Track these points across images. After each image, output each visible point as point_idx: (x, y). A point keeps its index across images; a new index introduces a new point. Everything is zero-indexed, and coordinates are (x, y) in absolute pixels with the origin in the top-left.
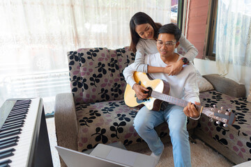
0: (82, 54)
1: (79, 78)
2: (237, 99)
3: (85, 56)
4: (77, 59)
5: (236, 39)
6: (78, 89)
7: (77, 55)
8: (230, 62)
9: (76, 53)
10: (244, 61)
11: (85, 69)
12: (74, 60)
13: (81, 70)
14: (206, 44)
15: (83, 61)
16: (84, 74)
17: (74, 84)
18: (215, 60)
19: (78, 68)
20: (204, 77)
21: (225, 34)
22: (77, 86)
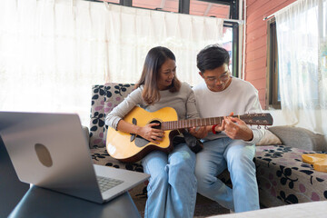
0: (109, 88)
1: (101, 115)
3: (112, 90)
4: (102, 93)
5: (304, 76)
6: (99, 128)
7: (103, 89)
8: (299, 108)
9: (102, 86)
11: (110, 105)
12: (98, 94)
13: (106, 106)
14: (267, 90)
15: (109, 95)
16: (108, 110)
17: (94, 122)
18: (280, 108)
19: (102, 103)
22: (97, 125)
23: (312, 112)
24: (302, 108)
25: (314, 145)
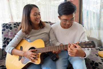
0: (11, 25)
1: (8, 39)
2: (99, 48)
3: (12, 26)
4: (7, 27)
5: (94, 17)
7: (8, 25)
8: (91, 29)
9: (7, 24)
10: (99, 28)
11: (12, 33)
12: (5, 28)
13: (9, 34)
15: (11, 28)
16: (11, 36)
17: (4, 43)
19: (8, 33)
21: (88, 15)
22: (6, 44)
23: (97, 31)
24: (92, 29)
25: (98, 44)
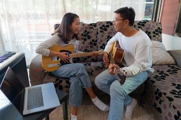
14: (177, 21)
20: (168, 52)
